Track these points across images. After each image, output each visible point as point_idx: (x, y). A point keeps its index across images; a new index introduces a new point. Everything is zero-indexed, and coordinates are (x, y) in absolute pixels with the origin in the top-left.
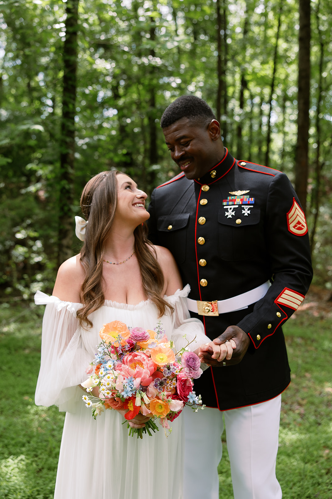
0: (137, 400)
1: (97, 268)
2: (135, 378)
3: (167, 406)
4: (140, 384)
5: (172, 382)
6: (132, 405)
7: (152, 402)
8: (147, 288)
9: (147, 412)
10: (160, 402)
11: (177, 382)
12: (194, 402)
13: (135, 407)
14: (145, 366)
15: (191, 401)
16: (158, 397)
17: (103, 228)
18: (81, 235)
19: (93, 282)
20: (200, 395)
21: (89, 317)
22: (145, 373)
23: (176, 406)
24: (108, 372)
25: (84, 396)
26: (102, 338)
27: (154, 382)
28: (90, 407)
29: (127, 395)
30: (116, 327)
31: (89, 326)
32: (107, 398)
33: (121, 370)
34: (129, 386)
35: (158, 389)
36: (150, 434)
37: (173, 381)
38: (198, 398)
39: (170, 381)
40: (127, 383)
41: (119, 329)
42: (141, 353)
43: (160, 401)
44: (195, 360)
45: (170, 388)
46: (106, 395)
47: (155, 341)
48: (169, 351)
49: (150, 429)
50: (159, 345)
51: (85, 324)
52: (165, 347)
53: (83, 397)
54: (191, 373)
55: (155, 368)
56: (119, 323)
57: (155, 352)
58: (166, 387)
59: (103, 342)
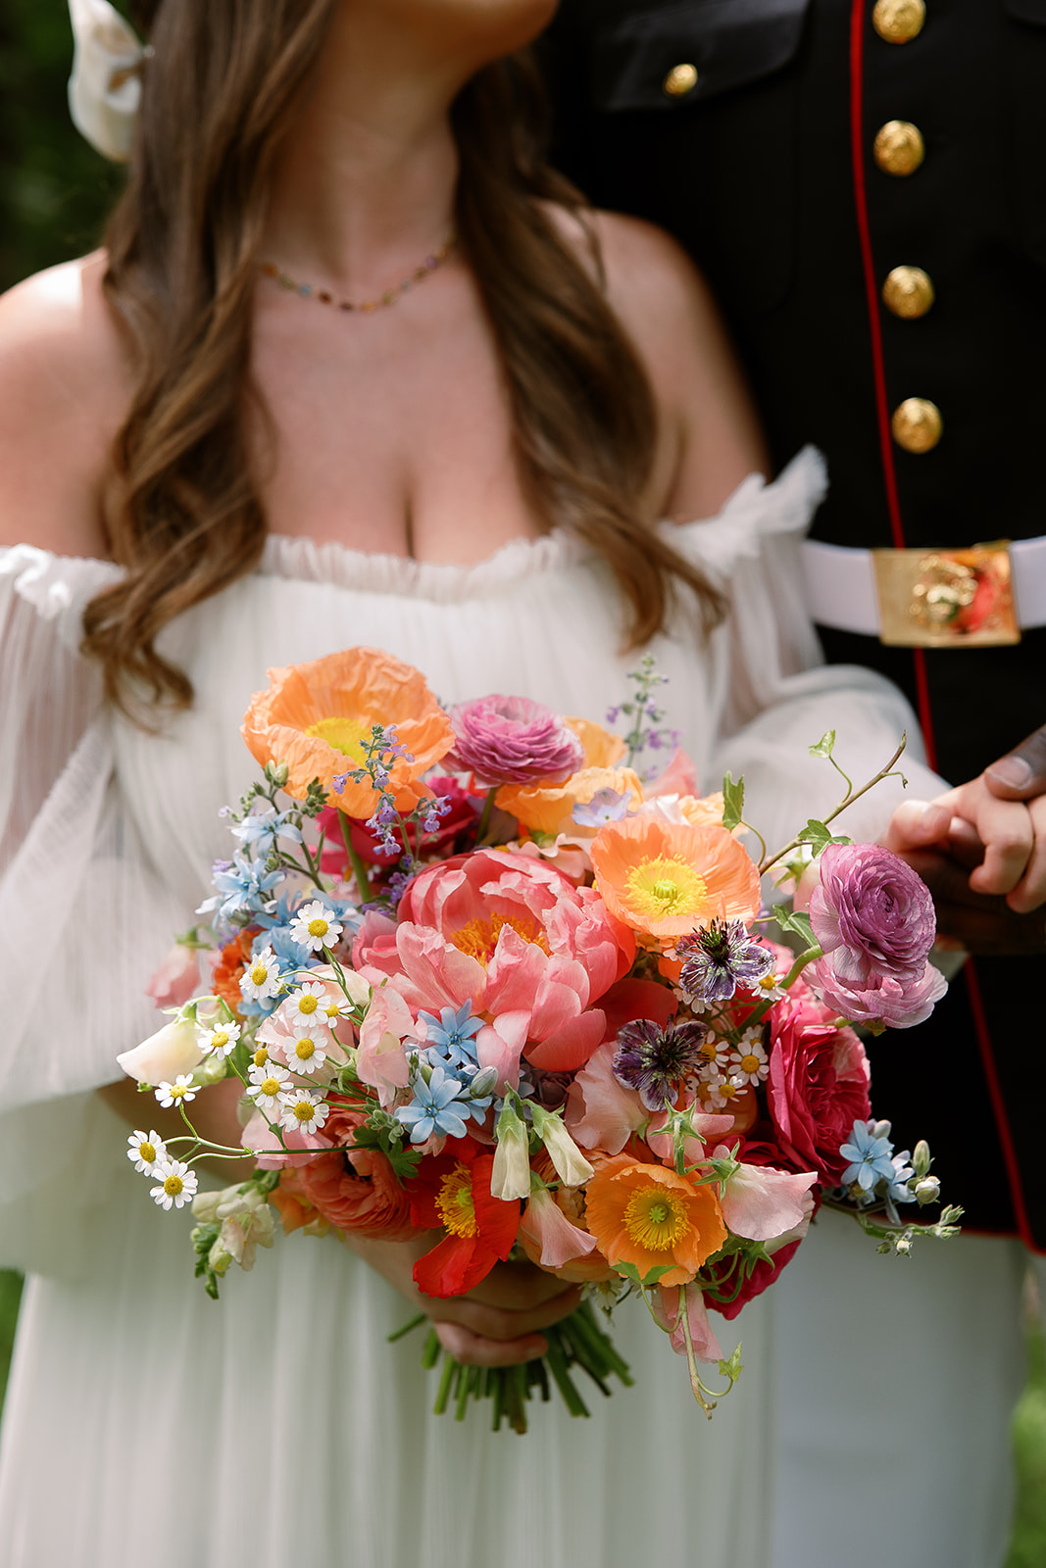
0: (503, 1161)
1: (216, 327)
2: (487, 1017)
3: (702, 1208)
4: (523, 1060)
5: (733, 1048)
6: (462, 1197)
7: (602, 1181)
8: (546, 454)
9: (569, 1247)
10: (658, 1179)
11: (768, 1048)
12: (882, 1186)
13: (488, 1208)
14: (559, 936)
15: (867, 1181)
16: (641, 1149)
17: (261, 66)
18: (110, 116)
19: (191, 413)
20: (922, 1146)
21: (169, 643)
22: (558, 977)
23: (766, 1209)
24: (302, 974)
25: (138, 1138)
26: (262, 757)
27: (613, 1044)
28: (180, 1205)
29: (437, 1128)
30: (357, 690)
31: (169, 698)
32: (292, 1148)
33: (392, 966)
34: (448, 1070)
35: (643, 1095)
36: (577, 1406)
37: (745, 1047)
38: (909, 1165)
39: (723, 1045)
40: (432, 1050)
41: (375, 704)
42: (526, 860)
43: (657, 1173)
44: (902, 902)
45: (723, 1092)
46: (291, 1122)
47: (621, 783)
48: (714, 844)
49: (578, 1375)
50: (649, 806)
51: (138, 692)
52: (684, 821)
53: (131, 1140)
54: (871, 982)
55: (620, 953)
56: (378, 662)
57: (625, 852)
58: (695, 1083)
59: (266, 785)
